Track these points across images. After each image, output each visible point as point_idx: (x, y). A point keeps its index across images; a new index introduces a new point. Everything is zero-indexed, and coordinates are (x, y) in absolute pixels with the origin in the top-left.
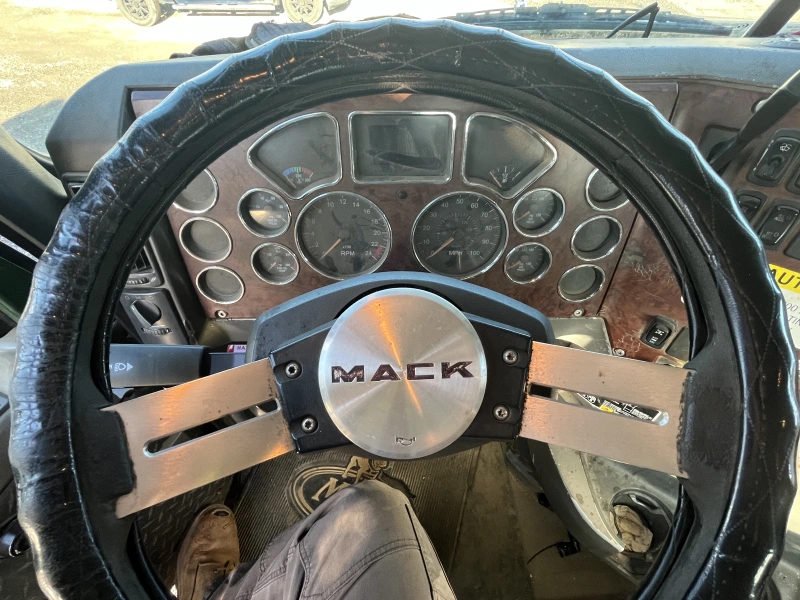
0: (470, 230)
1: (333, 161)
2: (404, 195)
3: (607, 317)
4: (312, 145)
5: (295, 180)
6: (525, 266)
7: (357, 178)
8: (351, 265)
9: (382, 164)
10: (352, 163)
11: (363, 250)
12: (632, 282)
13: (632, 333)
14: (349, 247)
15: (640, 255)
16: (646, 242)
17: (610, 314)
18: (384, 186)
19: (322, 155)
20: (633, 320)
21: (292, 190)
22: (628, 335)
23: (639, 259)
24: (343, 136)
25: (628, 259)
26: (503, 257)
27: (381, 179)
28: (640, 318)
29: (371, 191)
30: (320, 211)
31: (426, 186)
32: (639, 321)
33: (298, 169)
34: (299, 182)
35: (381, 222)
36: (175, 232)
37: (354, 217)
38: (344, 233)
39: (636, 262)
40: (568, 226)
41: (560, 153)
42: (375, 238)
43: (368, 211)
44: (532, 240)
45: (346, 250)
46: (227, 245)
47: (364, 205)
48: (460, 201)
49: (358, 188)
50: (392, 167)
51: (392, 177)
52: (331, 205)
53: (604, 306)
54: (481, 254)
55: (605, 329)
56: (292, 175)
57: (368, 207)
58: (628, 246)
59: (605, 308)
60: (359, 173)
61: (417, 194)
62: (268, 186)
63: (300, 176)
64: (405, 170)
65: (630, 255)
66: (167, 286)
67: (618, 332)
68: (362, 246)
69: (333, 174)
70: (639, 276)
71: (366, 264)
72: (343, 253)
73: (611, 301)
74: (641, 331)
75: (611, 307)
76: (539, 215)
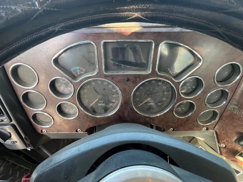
0: (158, 94)
1: (94, 64)
2: (128, 80)
3: (217, 131)
4: (84, 56)
5: (77, 73)
6: (182, 109)
7: (106, 72)
8: (103, 110)
9: (117, 65)
10: (103, 65)
11: (108, 104)
12: (232, 117)
13: (230, 139)
14: (102, 102)
15: (237, 105)
16: (240, 100)
17: (218, 129)
18: (118, 75)
19: (89, 61)
20: (232, 133)
21: (74, 77)
22: (227, 139)
23: (236, 107)
24: (99, 52)
25: (231, 107)
26: (173, 107)
27: (117, 72)
28: (234, 132)
29: (112, 78)
30: (88, 86)
31: (139, 75)
32: (235, 134)
33: (78, 68)
34: (79, 73)
35: (117, 91)
36: (19, 97)
37: (104, 89)
38: (99, 97)
39: (234, 109)
40: (205, 93)
41: (204, 60)
42: (114, 98)
43: (111, 86)
44: (187, 99)
45: (100, 103)
46: (44, 102)
47: (109, 84)
48: (153, 82)
49: (106, 77)
50: (122, 67)
51: (123, 71)
52: (93, 84)
53: (216, 126)
54: (163, 105)
55: (215, 135)
56: (75, 70)
57: (110, 84)
58: (231, 101)
59: (217, 127)
60: (107, 69)
61: (134, 79)
62: (62, 76)
63: (79, 71)
64: (128, 68)
65: (231, 105)
66: (14, 122)
67: (222, 137)
68: (108, 102)
69: (94, 70)
70: (236, 115)
71: (110, 110)
72: (99, 104)
73: (220, 124)
74: (235, 138)
75: (219, 127)
76: (189, 88)
